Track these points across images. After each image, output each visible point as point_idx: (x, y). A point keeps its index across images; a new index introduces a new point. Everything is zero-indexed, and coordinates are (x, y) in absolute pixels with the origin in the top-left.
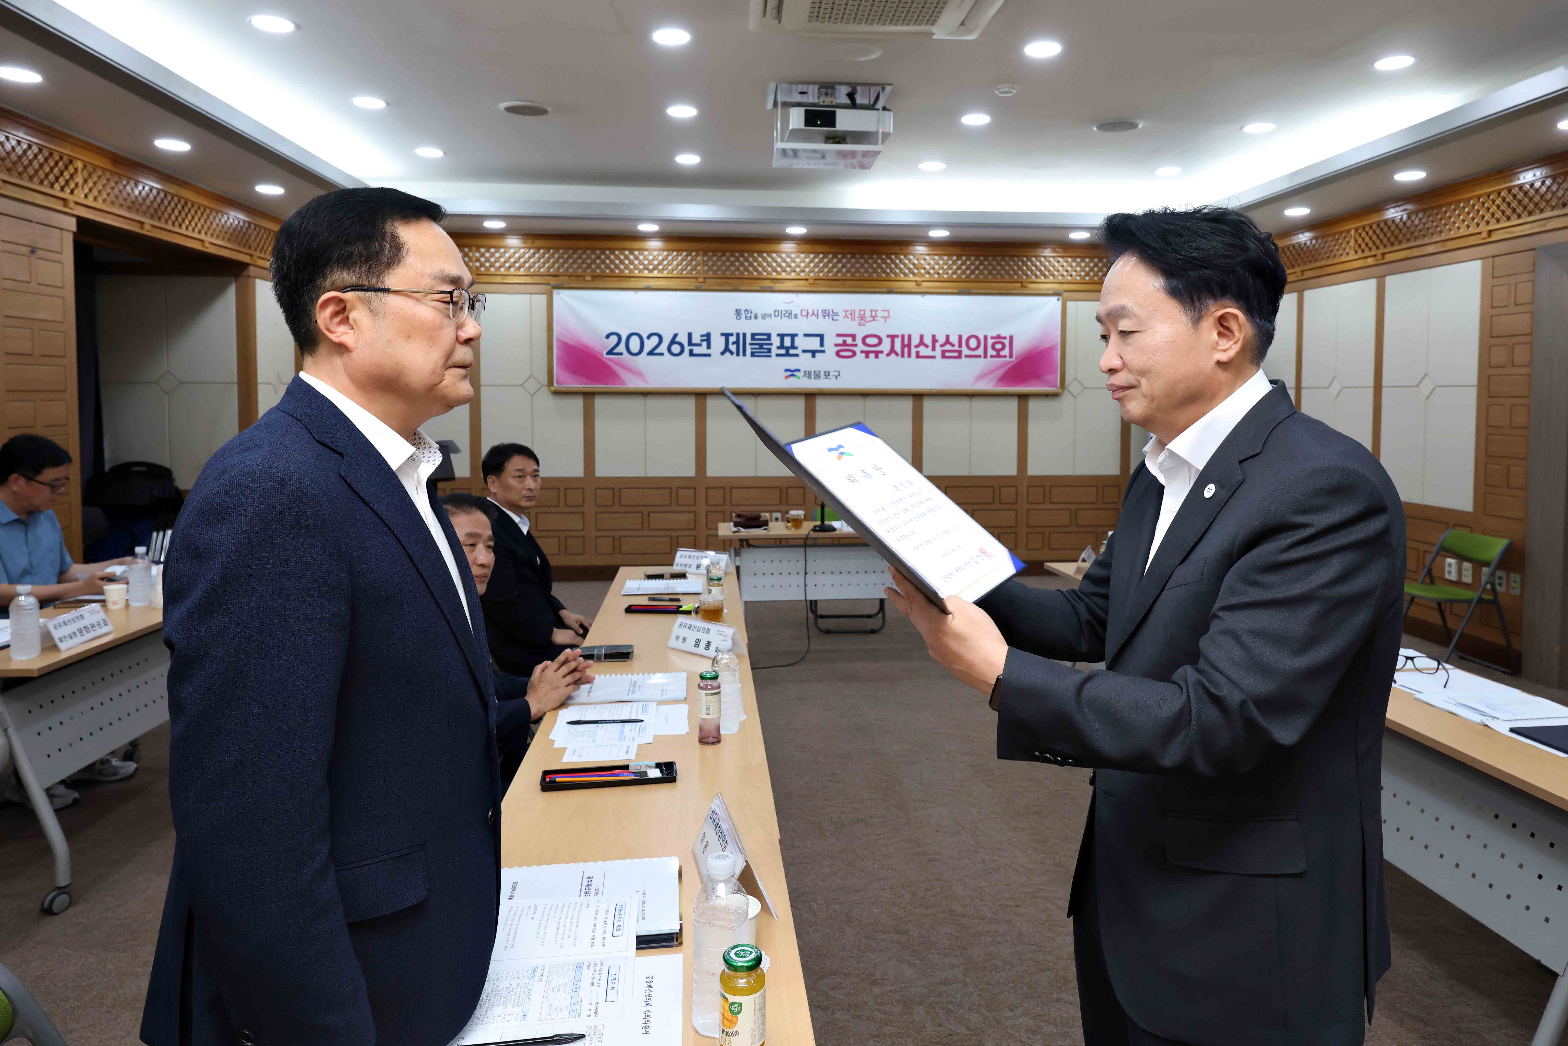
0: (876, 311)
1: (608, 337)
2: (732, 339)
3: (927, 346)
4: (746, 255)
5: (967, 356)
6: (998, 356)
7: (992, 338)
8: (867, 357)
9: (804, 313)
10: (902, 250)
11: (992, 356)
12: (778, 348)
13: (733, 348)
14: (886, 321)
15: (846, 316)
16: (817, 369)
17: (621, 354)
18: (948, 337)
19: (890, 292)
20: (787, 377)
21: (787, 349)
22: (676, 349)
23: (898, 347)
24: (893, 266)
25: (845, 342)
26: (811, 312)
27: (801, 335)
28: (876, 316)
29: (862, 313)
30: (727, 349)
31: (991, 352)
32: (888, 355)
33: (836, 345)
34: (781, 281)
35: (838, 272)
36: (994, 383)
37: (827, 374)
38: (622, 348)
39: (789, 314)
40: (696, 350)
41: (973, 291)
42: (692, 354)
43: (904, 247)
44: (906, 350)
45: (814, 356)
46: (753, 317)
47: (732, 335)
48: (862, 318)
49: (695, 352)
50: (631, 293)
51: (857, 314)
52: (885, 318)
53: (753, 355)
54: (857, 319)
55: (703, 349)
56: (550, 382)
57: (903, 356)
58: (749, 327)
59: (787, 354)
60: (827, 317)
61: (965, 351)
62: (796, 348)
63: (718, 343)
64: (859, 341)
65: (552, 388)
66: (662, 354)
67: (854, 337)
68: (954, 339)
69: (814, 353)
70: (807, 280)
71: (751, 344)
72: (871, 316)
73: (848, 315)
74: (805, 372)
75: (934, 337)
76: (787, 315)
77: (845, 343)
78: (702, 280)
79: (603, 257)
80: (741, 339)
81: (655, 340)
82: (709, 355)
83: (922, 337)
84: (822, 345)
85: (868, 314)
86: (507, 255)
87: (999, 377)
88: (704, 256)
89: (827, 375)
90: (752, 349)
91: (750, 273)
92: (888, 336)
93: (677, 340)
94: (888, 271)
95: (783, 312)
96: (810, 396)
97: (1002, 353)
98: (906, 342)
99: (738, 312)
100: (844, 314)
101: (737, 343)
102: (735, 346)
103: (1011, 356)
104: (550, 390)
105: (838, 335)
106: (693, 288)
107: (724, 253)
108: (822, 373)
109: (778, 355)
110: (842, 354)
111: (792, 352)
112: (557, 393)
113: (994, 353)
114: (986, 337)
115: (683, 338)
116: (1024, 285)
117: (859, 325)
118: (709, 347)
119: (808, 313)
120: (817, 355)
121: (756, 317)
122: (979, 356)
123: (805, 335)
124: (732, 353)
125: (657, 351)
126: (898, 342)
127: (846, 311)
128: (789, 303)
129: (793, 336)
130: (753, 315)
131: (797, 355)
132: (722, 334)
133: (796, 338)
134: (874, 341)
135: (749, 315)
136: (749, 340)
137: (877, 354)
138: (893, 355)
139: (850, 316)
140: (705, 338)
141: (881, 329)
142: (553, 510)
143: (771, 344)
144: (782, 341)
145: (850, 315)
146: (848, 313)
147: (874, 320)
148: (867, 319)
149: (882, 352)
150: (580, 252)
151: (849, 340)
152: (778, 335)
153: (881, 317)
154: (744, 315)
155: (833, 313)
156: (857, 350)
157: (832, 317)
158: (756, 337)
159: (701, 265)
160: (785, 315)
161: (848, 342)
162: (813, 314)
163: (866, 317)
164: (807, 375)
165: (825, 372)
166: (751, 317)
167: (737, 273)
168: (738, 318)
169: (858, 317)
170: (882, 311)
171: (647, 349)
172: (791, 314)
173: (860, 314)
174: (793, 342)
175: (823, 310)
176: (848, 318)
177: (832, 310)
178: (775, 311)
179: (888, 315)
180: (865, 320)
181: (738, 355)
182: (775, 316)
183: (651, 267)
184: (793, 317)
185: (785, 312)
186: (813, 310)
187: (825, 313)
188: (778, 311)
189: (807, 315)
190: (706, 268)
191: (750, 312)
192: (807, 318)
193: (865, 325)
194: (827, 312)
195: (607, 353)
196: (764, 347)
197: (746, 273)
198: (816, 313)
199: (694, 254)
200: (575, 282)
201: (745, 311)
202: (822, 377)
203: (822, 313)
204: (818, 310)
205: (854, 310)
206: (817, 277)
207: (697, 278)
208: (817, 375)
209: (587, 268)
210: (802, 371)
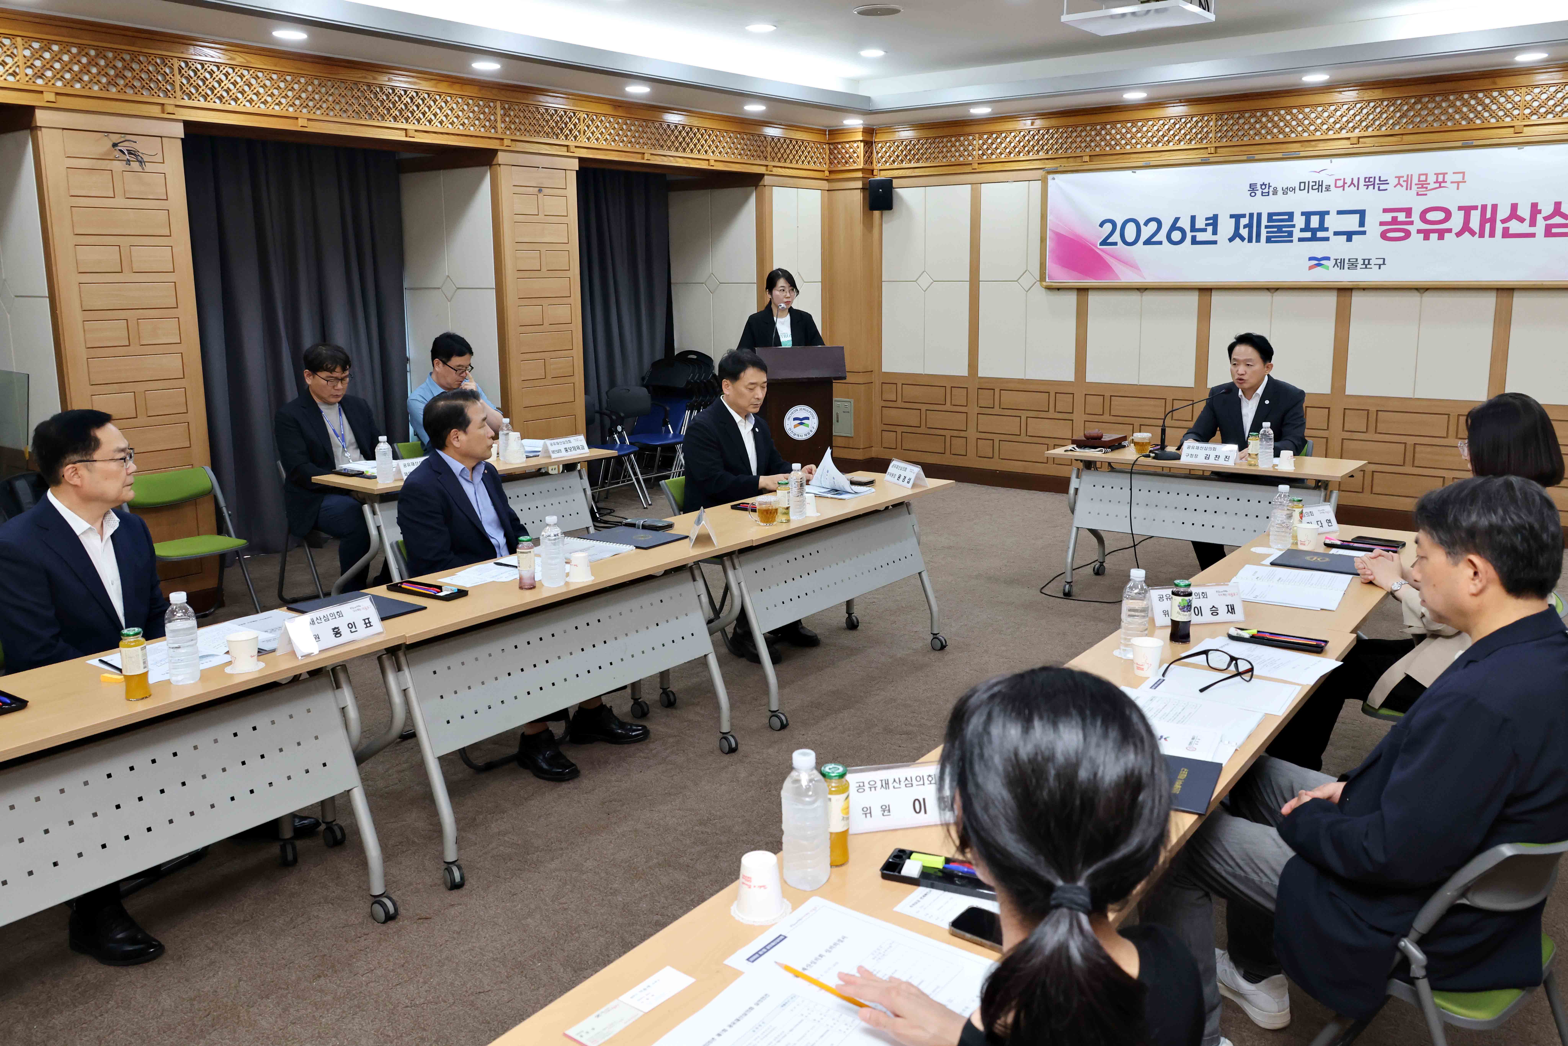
0: (1444, 174)
1: (1101, 225)
2: (1244, 221)
3: (1522, 220)
4: (1270, 113)
8: (1427, 238)
9: (1340, 183)
10: (1495, 83)
12: (1302, 230)
13: (1244, 232)
14: (1458, 189)
15: (1399, 183)
16: (1353, 256)
17: (1115, 244)
18: (1558, 205)
19: (1467, 146)
20: (1311, 268)
21: (1314, 231)
22: (1176, 236)
23: (1475, 224)
24: (1479, 108)
25: (1394, 219)
26: (1349, 182)
27: (1333, 213)
28: (1444, 182)
29: (1423, 178)
30: (1237, 235)
32: (1459, 234)
33: (1382, 224)
34: (1313, 143)
35: (1394, 124)
37: (1366, 262)
38: (1116, 237)
39: (1319, 186)
40: (1200, 236)
42: (1194, 241)
43: (1498, 80)
44: (1488, 226)
45: (1349, 239)
46: (1271, 193)
47: (1244, 216)
48: (1423, 185)
49: (1198, 239)
50: (1129, 173)
51: (1415, 181)
52: (1458, 183)
53: (1269, 240)
54: (1414, 187)
55: (1207, 236)
56: (1043, 277)
57: (1482, 235)
58: (1264, 206)
59: (1314, 238)
60: (1371, 187)
62: (1327, 229)
63: (1226, 227)
64: (1416, 217)
65: (1045, 284)
66: (1160, 243)
67: (1408, 212)
69: (1349, 235)
70: (1349, 138)
71: (1266, 227)
72: (1436, 182)
73: (1401, 182)
74: (1336, 260)
75: (1535, 206)
76: (1316, 187)
77: (1394, 221)
78: (1213, 150)
79: (1103, 132)
80: (1254, 221)
81: (1153, 226)
82: (1215, 242)
83: (1514, 207)
84: (1362, 223)
85: (1432, 179)
86: (1008, 140)
88: (1218, 120)
89: (1367, 264)
90: (1268, 232)
91: (1275, 136)
92: (1460, 208)
93: (1178, 225)
94: (1472, 115)
95: (1311, 184)
96: (1345, 291)
98: (1488, 215)
99: (1253, 188)
100: (1396, 181)
101: (1249, 226)
102: (1247, 229)
104: (1043, 286)
105: (1385, 211)
106: (1199, 161)
107: (1242, 112)
108: (1360, 262)
109: (1300, 240)
110: (1390, 235)
111: (1320, 234)
112: (1049, 289)
115: (1185, 224)
117: (1418, 194)
118: (1215, 232)
119: (1345, 183)
120: (1354, 237)
121: (1275, 192)
123: (1340, 212)
124: (1243, 239)
125: (1154, 240)
126: (1475, 216)
127: (1399, 178)
128: (1319, 172)
129: (1322, 215)
130: (1271, 189)
131: (1327, 239)
132: (1232, 216)
133: (1326, 216)
134: (1441, 215)
135: (1266, 190)
136: (1264, 222)
137: (1441, 234)
138: (1467, 234)
139: (1404, 184)
140: (1211, 221)
141: (1450, 198)
142: (1043, 415)
143: (1294, 226)
144: (1308, 222)
145: (1405, 182)
146: (1402, 180)
147: (1440, 187)
148: (1429, 187)
149: (1449, 231)
150: (1079, 129)
151: (1401, 217)
152: (1303, 214)
153: (1452, 182)
154: (1260, 190)
155: (1380, 180)
156: (1412, 229)
157: (1379, 187)
158: (1274, 218)
159: (1214, 132)
160: (1314, 187)
161: (1399, 219)
162: (1352, 183)
163: (1429, 184)
164: (1339, 264)
165: (1364, 260)
166: (1268, 192)
167: (1257, 138)
168: (1253, 194)
169: (1416, 184)
170: (1454, 173)
171: (1144, 237)
172: (1322, 185)
173: (1419, 181)
174: (1322, 222)
175: (1365, 178)
176: (1402, 186)
177: (1380, 177)
178: (1300, 183)
179: (1463, 178)
180: (1426, 188)
181: (1250, 241)
182: (1300, 190)
183: (1155, 139)
184: (1324, 189)
185: (1314, 184)
186: (1352, 179)
187: (1369, 181)
188: (1305, 183)
189: (1343, 186)
190: (1219, 135)
191: (1267, 186)
192: (1344, 190)
193: (1426, 195)
194: (1372, 180)
195: (1101, 244)
196: (1284, 229)
197: (1269, 137)
198: (1355, 182)
199: (1206, 118)
200: (1072, 164)
201: (1261, 185)
202: (1359, 266)
203: (1365, 182)
204: (1359, 178)
205: (1412, 175)
206: (1363, 134)
207: (1207, 148)
208: (1353, 264)
209: (1086, 147)
210: (1332, 259)
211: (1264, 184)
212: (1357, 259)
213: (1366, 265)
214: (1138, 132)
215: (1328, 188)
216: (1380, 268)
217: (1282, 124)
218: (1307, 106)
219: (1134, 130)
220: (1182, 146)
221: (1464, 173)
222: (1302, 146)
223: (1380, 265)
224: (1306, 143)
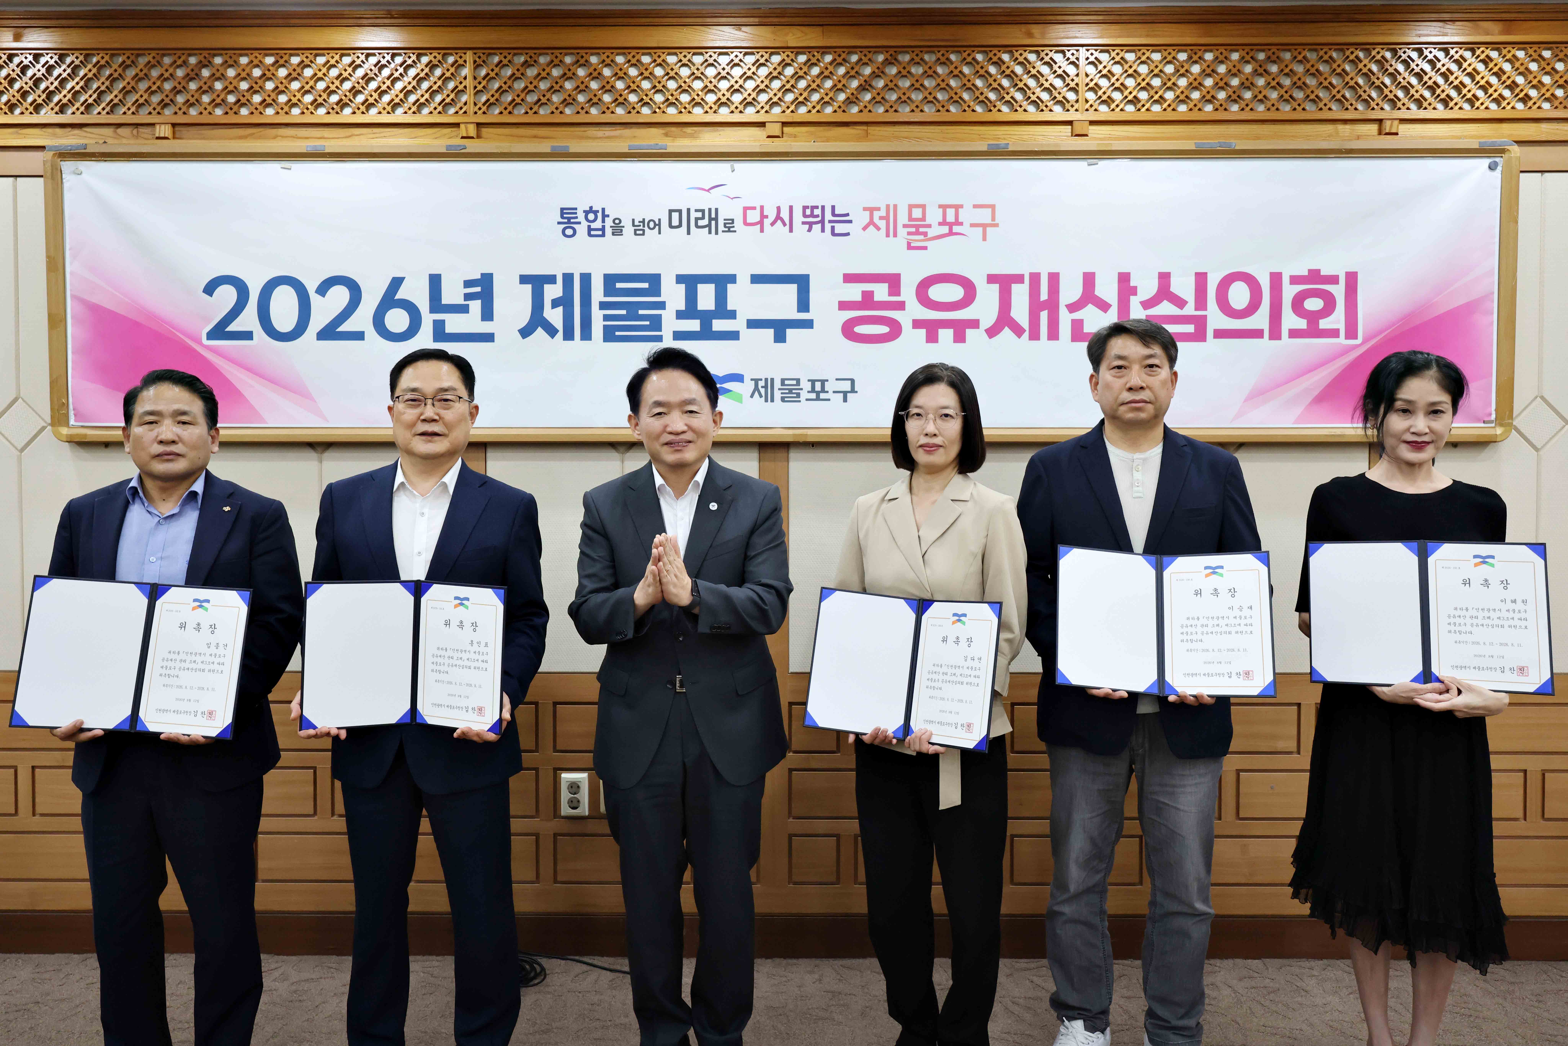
0: (957, 207)
1: (210, 289)
2: (552, 292)
3: (1104, 306)
4: (594, 60)
5: (1220, 334)
6: (1313, 331)
7: (1295, 280)
8: (932, 338)
9: (753, 216)
11: (1294, 334)
12: (680, 315)
14: (984, 239)
15: (871, 222)
16: (790, 373)
17: (247, 335)
18: (1164, 278)
19: (999, 152)
21: (706, 318)
22: (397, 320)
23: (1020, 312)
24: (1005, 82)
25: (868, 296)
26: (771, 214)
27: (743, 279)
28: (958, 223)
29: (917, 213)
30: (537, 321)
31: (1290, 320)
32: (992, 332)
33: (844, 306)
34: (689, 130)
35: (849, 102)
36: (1298, 410)
37: (818, 386)
38: (248, 320)
39: (711, 221)
40: (454, 323)
41: (1240, 145)
42: (440, 334)
43: (1036, 29)
44: (1044, 316)
45: (780, 338)
46: (608, 231)
47: (552, 279)
48: (918, 227)
49: (449, 329)
50: (273, 167)
51: (903, 218)
52: (984, 226)
53: (609, 335)
54: (902, 232)
55: (471, 321)
56: (59, 415)
57: (1035, 335)
58: (596, 258)
59: (706, 333)
60: (817, 228)
61: (1216, 319)
62: (732, 315)
63: (513, 303)
64: (908, 293)
65: (64, 431)
66: (359, 336)
67: (893, 281)
68: (1183, 287)
69: (780, 329)
70: (762, 124)
71: (603, 306)
72: (944, 223)
73: (876, 220)
74: (756, 381)
75: (1124, 278)
76: (705, 222)
77: (868, 300)
78: (472, 130)
79: (205, 73)
80: (576, 292)
81: (340, 296)
82: (488, 338)
83: (1089, 279)
84: (803, 304)
85: (934, 216)
87: (1316, 393)
88: (477, 66)
89: (819, 389)
91: (607, 110)
92: (992, 279)
93: (400, 295)
94: (993, 96)
95: (694, 215)
96: (774, 448)
97: (1324, 324)
98: (1044, 296)
99: (567, 217)
100: (865, 218)
101: (564, 302)
102: (560, 309)
103: (1351, 333)
104: (58, 436)
105: (849, 278)
106: (445, 151)
107: (532, 55)
108: (806, 386)
110: (861, 329)
111: (718, 325)
113: (1302, 324)
114: (1276, 279)
115: (416, 292)
116: (1387, 127)
117: (910, 247)
118: (487, 314)
119: (763, 216)
120: (790, 333)
121: (618, 230)
122: (1257, 334)
123: (757, 279)
124: (551, 331)
125: (344, 328)
126: (1020, 295)
127: (871, 210)
128: (708, 191)
129: (722, 282)
130: (609, 222)
131: (733, 336)
132: (524, 279)
133: (729, 287)
134: (954, 293)
135: (598, 224)
136: (598, 294)
137: (960, 330)
138: (1007, 332)
139: (882, 224)
140: (478, 289)
141: (973, 257)
143: (662, 305)
144: (691, 297)
145: (883, 220)
146: (877, 214)
147: (951, 233)
148: (931, 233)
149: (974, 324)
151: (881, 292)
152: (680, 279)
153: (972, 225)
154: (585, 224)
155: (834, 214)
156: (904, 318)
157: (833, 228)
158: (619, 285)
159: (470, 91)
160: (701, 223)
161: (877, 298)
162: (778, 217)
163: (929, 226)
164: (763, 391)
165: (813, 382)
166: (603, 229)
167: (568, 111)
168: (569, 232)
169: (905, 226)
170: (975, 206)
171: (318, 321)
172: (716, 219)
173: (911, 219)
174: (721, 297)
175: (805, 208)
176: (878, 229)
177: (833, 207)
178: (671, 211)
179: (993, 219)
180: (925, 234)
181: (568, 335)
182: (671, 226)
183: (334, 98)
184: (721, 227)
185: (699, 215)
186: (779, 209)
187: (812, 215)
188: (680, 211)
189: (761, 223)
190: (484, 99)
191: (600, 215)
192: (762, 231)
193: (925, 248)
194: (817, 212)
195: (211, 335)
196: (641, 312)
197: (594, 111)
198: (785, 215)
199: (451, 60)
200: (125, 141)
201: (586, 213)
202: (804, 395)
203: (805, 216)
204: (791, 208)
205: (895, 206)
206: (788, 117)
207: (457, 125)
208: (790, 391)
209: (164, 105)
210: (747, 379)
211: (591, 210)
212: (798, 381)
213: (818, 393)
214: (290, 78)
215: (729, 226)
216: (845, 400)
217: (620, 85)
218: (673, 50)
219: (282, 72)
220: (399, 116)
221: (993, 207)
222: (666, 135)
223: (845, 394)
224: (673, 129)
